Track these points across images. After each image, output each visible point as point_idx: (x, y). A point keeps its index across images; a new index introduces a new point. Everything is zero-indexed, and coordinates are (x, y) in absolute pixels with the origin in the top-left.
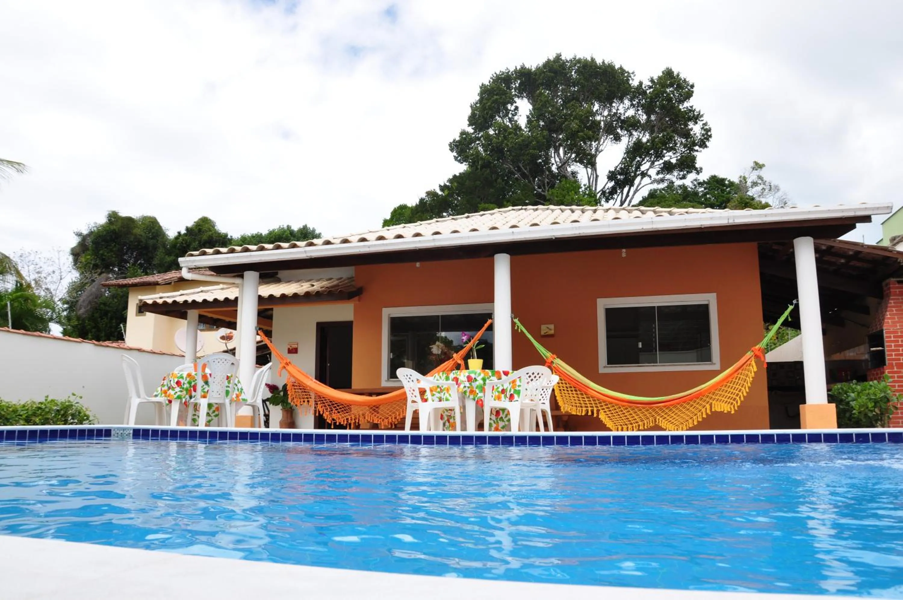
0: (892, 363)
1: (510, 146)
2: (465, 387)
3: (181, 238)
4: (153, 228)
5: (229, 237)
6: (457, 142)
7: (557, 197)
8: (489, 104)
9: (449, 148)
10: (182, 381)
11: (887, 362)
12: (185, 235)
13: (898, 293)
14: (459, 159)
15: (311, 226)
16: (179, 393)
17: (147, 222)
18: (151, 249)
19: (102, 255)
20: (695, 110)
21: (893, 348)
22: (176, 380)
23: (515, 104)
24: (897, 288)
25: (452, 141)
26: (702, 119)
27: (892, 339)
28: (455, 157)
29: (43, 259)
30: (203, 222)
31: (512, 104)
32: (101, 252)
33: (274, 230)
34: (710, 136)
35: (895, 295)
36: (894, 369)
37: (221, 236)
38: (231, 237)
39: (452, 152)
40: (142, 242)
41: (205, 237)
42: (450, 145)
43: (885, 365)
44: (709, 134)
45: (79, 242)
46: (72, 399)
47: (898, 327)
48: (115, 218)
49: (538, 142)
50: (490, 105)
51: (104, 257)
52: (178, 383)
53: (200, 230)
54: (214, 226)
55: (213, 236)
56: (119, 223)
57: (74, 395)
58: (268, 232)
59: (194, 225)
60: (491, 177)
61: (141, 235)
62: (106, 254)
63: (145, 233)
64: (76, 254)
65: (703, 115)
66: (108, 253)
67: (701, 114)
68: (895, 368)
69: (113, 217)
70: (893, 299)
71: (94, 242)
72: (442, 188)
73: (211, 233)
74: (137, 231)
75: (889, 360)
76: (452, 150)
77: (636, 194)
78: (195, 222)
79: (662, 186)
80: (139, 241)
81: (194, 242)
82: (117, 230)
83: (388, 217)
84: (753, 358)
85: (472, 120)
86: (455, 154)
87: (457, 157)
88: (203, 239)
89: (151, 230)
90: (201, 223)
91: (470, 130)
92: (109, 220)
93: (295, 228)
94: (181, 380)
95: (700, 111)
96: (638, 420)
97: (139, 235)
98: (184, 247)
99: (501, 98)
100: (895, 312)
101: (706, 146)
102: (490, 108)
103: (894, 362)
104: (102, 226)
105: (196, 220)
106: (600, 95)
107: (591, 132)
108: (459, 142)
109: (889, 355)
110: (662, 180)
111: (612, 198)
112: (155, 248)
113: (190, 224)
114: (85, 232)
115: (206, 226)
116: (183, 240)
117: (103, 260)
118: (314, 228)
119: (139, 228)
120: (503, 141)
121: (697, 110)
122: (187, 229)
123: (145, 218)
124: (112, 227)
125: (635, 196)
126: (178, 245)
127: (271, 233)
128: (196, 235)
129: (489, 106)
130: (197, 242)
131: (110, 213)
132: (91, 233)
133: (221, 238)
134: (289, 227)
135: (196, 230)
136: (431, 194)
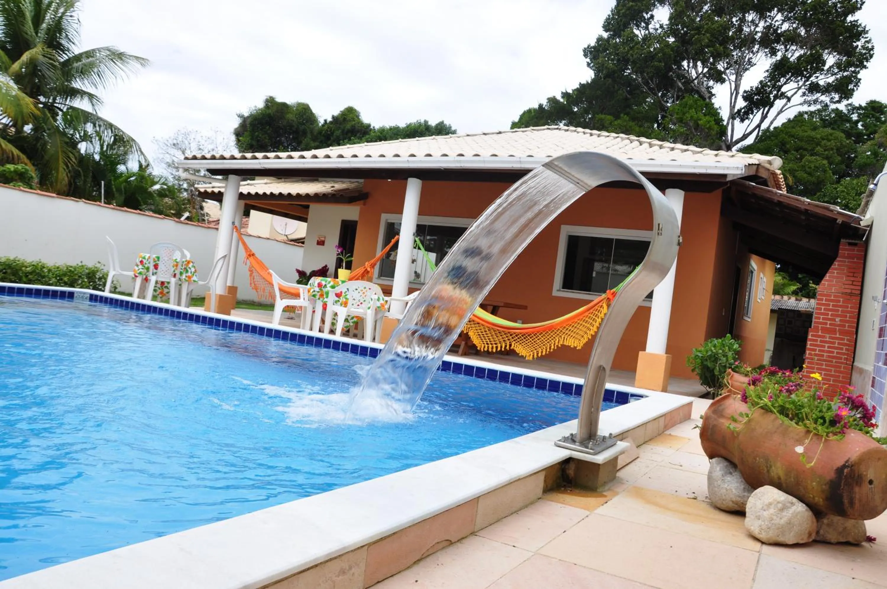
0: (819, 327)
1: (635, 56)
2: (314, 291)
3: (326, 126)
4: (305, 114)
5: (372, 127)
6: (591, 48)
7: (677, 114)
8: (623, 11)
9: (583, 53)
10: (145, 261)
11: (813, 325)
12: (331, 122)
13: (846, 255)
14: (591, 65)
15: (447, 123)
16: (141, 270)
17: (300, 108)
18: (301, 133)
19: (258, 136)
20: (860, 25)
21: (822, 311)
22: (141, 259)
23: (650, 13)
24: (846, 250)
25: (586, 46)
26: (866, 36)
27: (824, 302)
28: (588, 63)
29: (204, 138)
30: (348, 112)
31: (647, 13)
32: (257, 133)
33: (410, 124)
34: (871, 56)
35: (844, 257)
36: (818, 332)
37: (364, 127)
38: (374, 127)
39: (586, 58)
40: (293, 126)
41: (348, 126)
42: (585, 50)
43: (811, 327)
44: (872, 52)
45: (241, 124)
46: (98, 265)
47: (833, 291)
48: (271, 103)
49: (664, 54)
50: (625, 12)
51: (259, 138)
52: (141, 262)
53: (345, 119)
54: (358, 116)
55: (356, 126)
56: (275, 109)
57: (99, 263)
58: (405, 126)
59: (339, 114)
60: (614, 87)
61: (293, 121)
62: (260, 136)
63: (297, 118)
64: (238, 134)
65: (867, 31)
66: (262, 135)
67: (867, 29)
68: (820, 331)
69: (270, 102)
70: (839, 261)
71: (252, 124)
72: (565, 95)
73: (354, 123)
74: (290, 116)
75: (815, 322)
76: (586, 56)
77: (780, 115)
78: (341, 111)
79: (813, 108)
80: (291, 126)
81: (338, 130)
82: (272, 114)
83: (517, 120)
84: (605, 300)
85: (607, 27)
86: (588, 60)
87: (591, 64)
88: (347, 127)
89: (302, 116)
90: (347, 113)
91: (605, 35)
92: (267, 105)
93: (433, 123)
94: (143, 260)
95: (865, 27)
96: (498, 342)
97: (291, 120)
98: (329, 134)
99: (637, 5)
100: (835, 274)
101: (865, 67)
102: (625, 15)
103: (820, 326)
104: (261, 110)
105: (342, 109)
106: (745, 6)
107: (721, 48)
108: (594, 47)
109: (816, 318)
110: (816, 101)
111: (747, 118)
112: (305, 133)
113: (336, 113)
114: (246, 114)
115: (351, 115)
116: (328, 128)
117: (258, 141)
118: (450, 125)
119: (291, 113)
120: (628, 51)
121: (863, 25)
122: (333, 117)
123: (299, 104)
124: (270, 111)
125: (778, 118)
126: (324, 132)
127: (408, 126)
128: (341, 124)
129: (623, 13)
130: (340, 131)
131: (268, 98)
132: (251, 115)
133: (363, 129)
134: (426, 122)
135: (341, 119)
136: (552, 101)
